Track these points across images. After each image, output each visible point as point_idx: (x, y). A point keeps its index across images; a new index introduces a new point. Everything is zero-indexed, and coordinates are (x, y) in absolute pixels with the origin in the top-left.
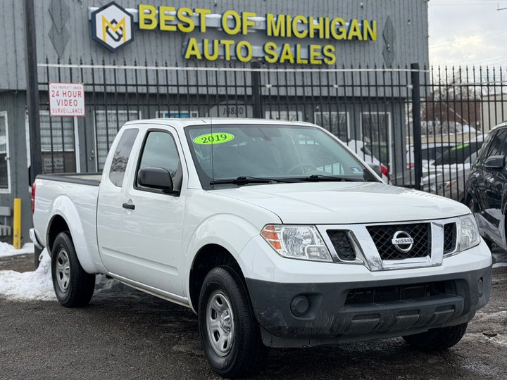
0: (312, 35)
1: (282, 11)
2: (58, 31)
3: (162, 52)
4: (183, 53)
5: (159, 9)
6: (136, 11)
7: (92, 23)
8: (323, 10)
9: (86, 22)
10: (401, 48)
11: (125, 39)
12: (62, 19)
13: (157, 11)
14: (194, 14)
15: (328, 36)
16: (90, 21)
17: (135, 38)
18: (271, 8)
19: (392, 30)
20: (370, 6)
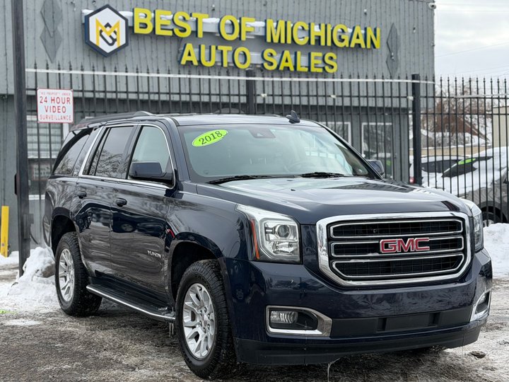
0: (313, 42)
1: (282, 16)
2: (50, 34)
3: (157, 57)
4: (179, 59)
5: (154, 12)
6: (131, 14)
7: (85, 26)
8: (326, 16)
9: (79, 26)
10: (405, 57)
11: (119, 43)
12: (54, 21)
13: (153, 14)
14: (191, 18)
15: (329, 43)
16: (83, 24)
17: (129, 42)
18: (271, 14)
19: (397, 38)
20: (373, 13)
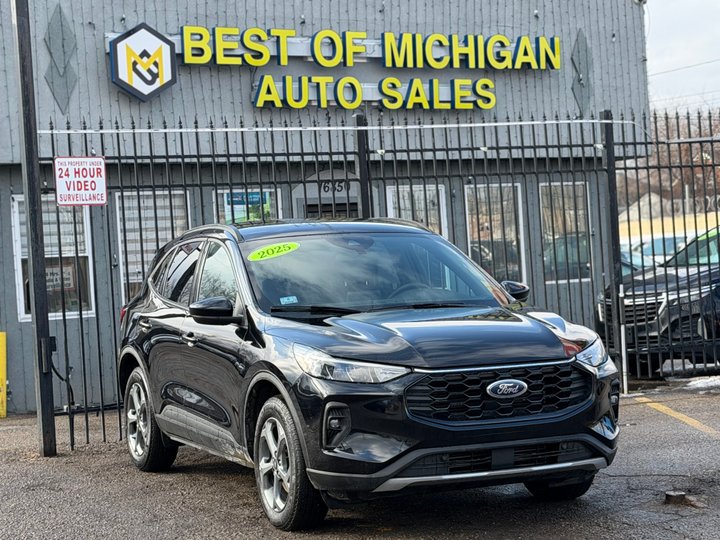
0: (456, 64)
2: (58, 72)
3: (220, 98)
4: (254, 99)
7: (112, 57)
8: (475, 23)
10: (601, 79)
11: (162, 80)
12: (65, 53)
13: (211, 36)
15: (482, 65)
16: (108, 54)
17: (177, 77)
18: (391, 24)
19: (586, 51)
20: (549, 15)
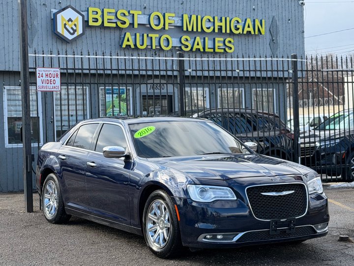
0: (216, 31)
1: (194, 12)
3: (105, 42)
7: (54, 21)
8: (225, 11)
9: (49, 20)
10: (283, 40)
11: (78, 33)
12: (31, 18)
13: (102, 12)
15: (228, 31)
16: (52, 19)
17: (85, 32)
18: (186, 11)
19: (277, 27)
20: (260, 9)
